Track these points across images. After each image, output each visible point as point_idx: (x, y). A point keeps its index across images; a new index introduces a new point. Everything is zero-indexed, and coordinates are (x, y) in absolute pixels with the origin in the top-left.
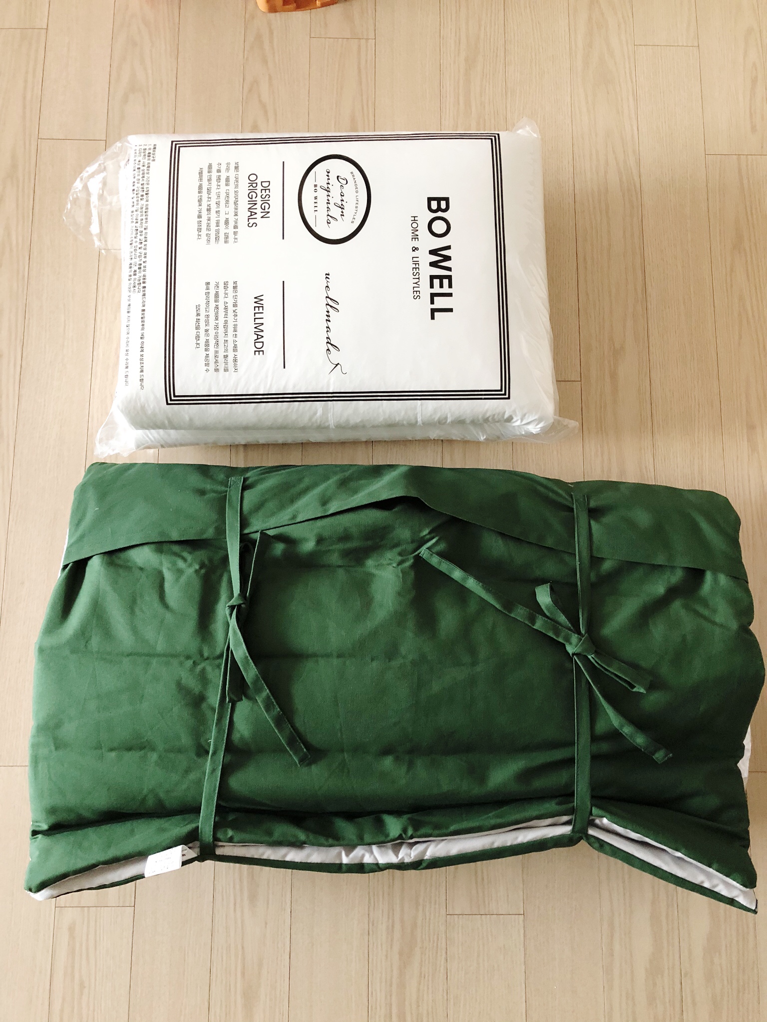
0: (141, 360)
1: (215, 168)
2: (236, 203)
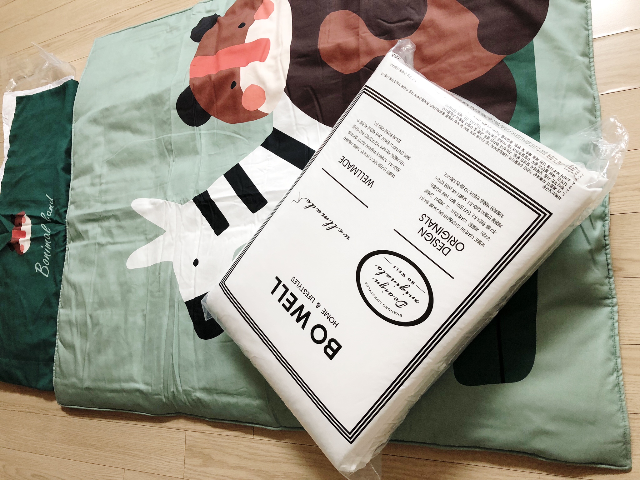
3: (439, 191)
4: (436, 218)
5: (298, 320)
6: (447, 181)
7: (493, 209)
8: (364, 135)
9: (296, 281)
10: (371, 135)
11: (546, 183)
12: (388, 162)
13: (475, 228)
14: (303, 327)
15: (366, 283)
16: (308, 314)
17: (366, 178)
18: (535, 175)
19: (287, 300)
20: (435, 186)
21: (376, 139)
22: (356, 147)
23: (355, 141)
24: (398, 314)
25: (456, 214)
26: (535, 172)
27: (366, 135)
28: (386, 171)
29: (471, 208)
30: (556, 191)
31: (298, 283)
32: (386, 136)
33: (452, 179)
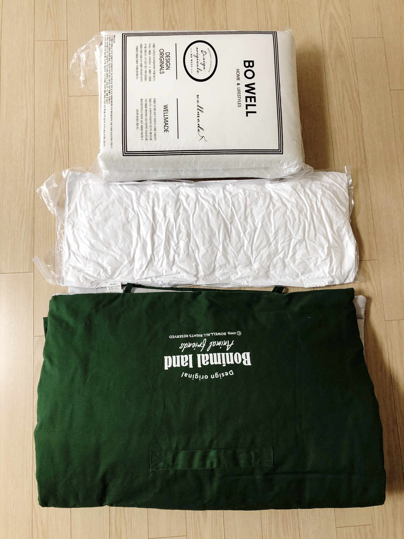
0: (111, 134)
1: (143, 46)
2: (154, 63)
3: (146, 76)
4: (158, 68)
5: (254, 89)
6: (139, 76)
7: (137, 51)
8: (146, 130)
10: (144, 126)
11: (112, 43)
12: (150, 107)
13: (150, 51)
14: (254, 84)
15: (209, 72)
16: (247, 86)
17: (165, 111)
18: (112, 48)
19: (251, 101)
20: (145, 79)
21: (144, 122)
22: (155, 130)
23: (153, 132)
24: (209, 50)
25: (150, 62)
26: (111, 49)
28: (155, 104)
29: (143, 59)
30: (113, 38)
31: (239, 102)
32: (139, 118)
33: (137, 75)
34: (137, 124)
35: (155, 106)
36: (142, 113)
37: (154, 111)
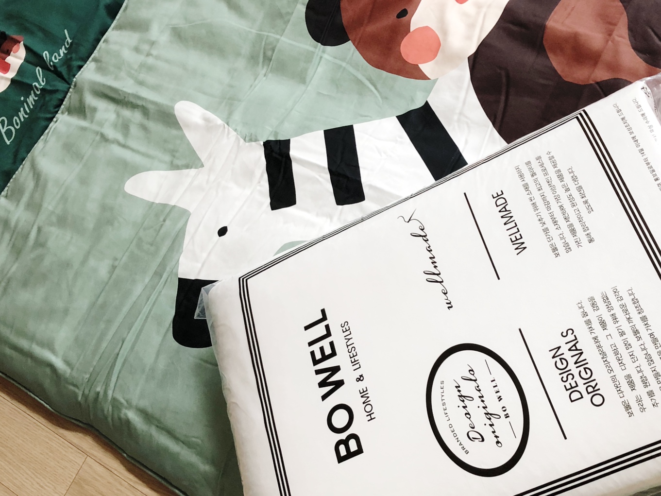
0: (630, 129)
2: (604, 355)
3: (609, 307)
4: (585, 343)
5: (322, 384)
6: (628, 300)
8: (546, 177)
9: (347, 329)
10: (556, 181)
12: (560, 232)
13: (632, 384)
14: (324, 397)
15: (442, 382)
16: (340, 383)
17: (518, 237)
19: (322, 349)
20: (608, 299)
21: (560, 191)
22: (526, 187)
23: (528, 179)
24: (463, 448)
25: (616, 352)
27: (549, 179)
28: (550, 243)
29: (640, 355)
31: (348, 333)
32: (576, 195)
33: (635, 301)
34: (575, 179)
35: (550, 239)
36: (575, 208)
37: (545, 226)
